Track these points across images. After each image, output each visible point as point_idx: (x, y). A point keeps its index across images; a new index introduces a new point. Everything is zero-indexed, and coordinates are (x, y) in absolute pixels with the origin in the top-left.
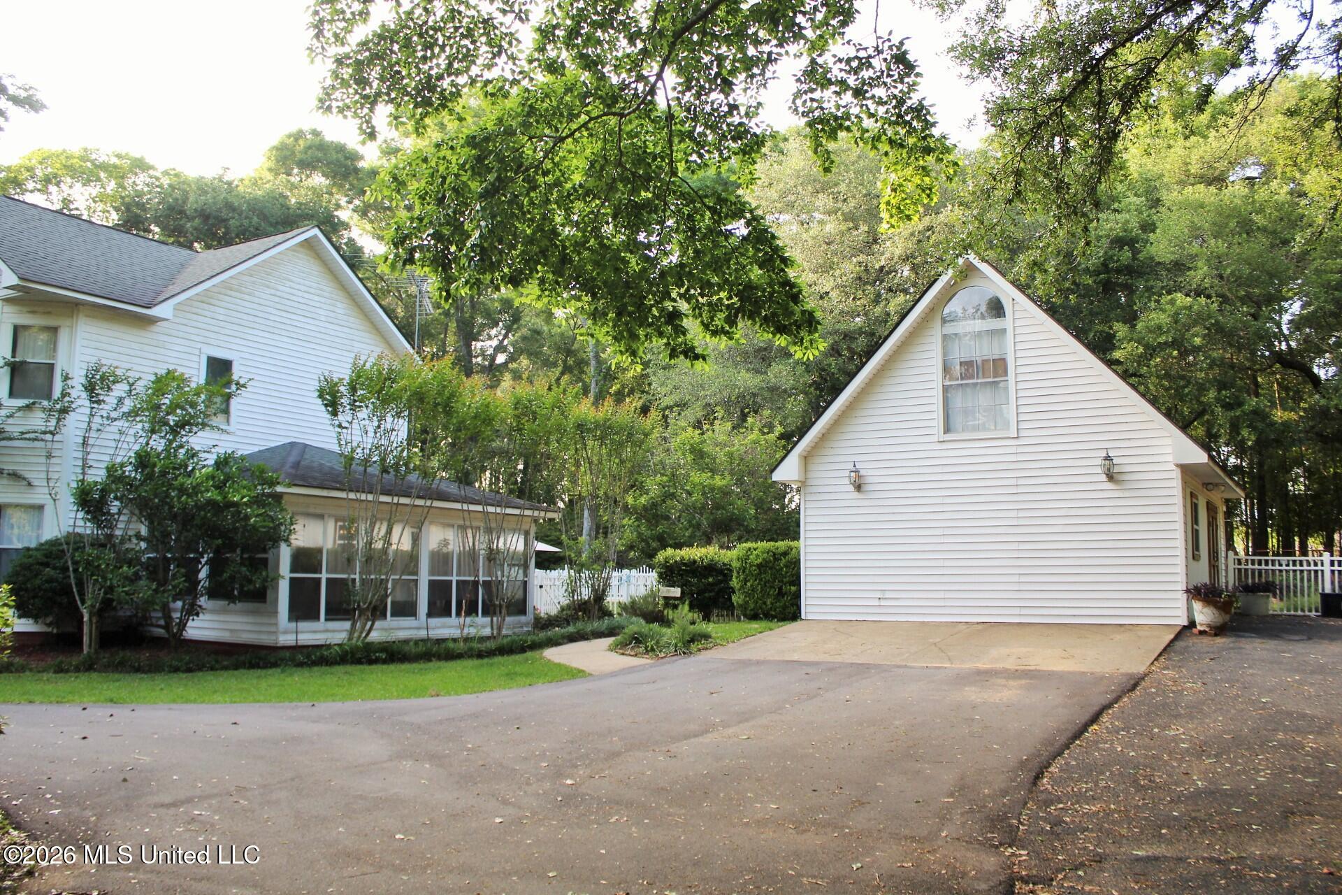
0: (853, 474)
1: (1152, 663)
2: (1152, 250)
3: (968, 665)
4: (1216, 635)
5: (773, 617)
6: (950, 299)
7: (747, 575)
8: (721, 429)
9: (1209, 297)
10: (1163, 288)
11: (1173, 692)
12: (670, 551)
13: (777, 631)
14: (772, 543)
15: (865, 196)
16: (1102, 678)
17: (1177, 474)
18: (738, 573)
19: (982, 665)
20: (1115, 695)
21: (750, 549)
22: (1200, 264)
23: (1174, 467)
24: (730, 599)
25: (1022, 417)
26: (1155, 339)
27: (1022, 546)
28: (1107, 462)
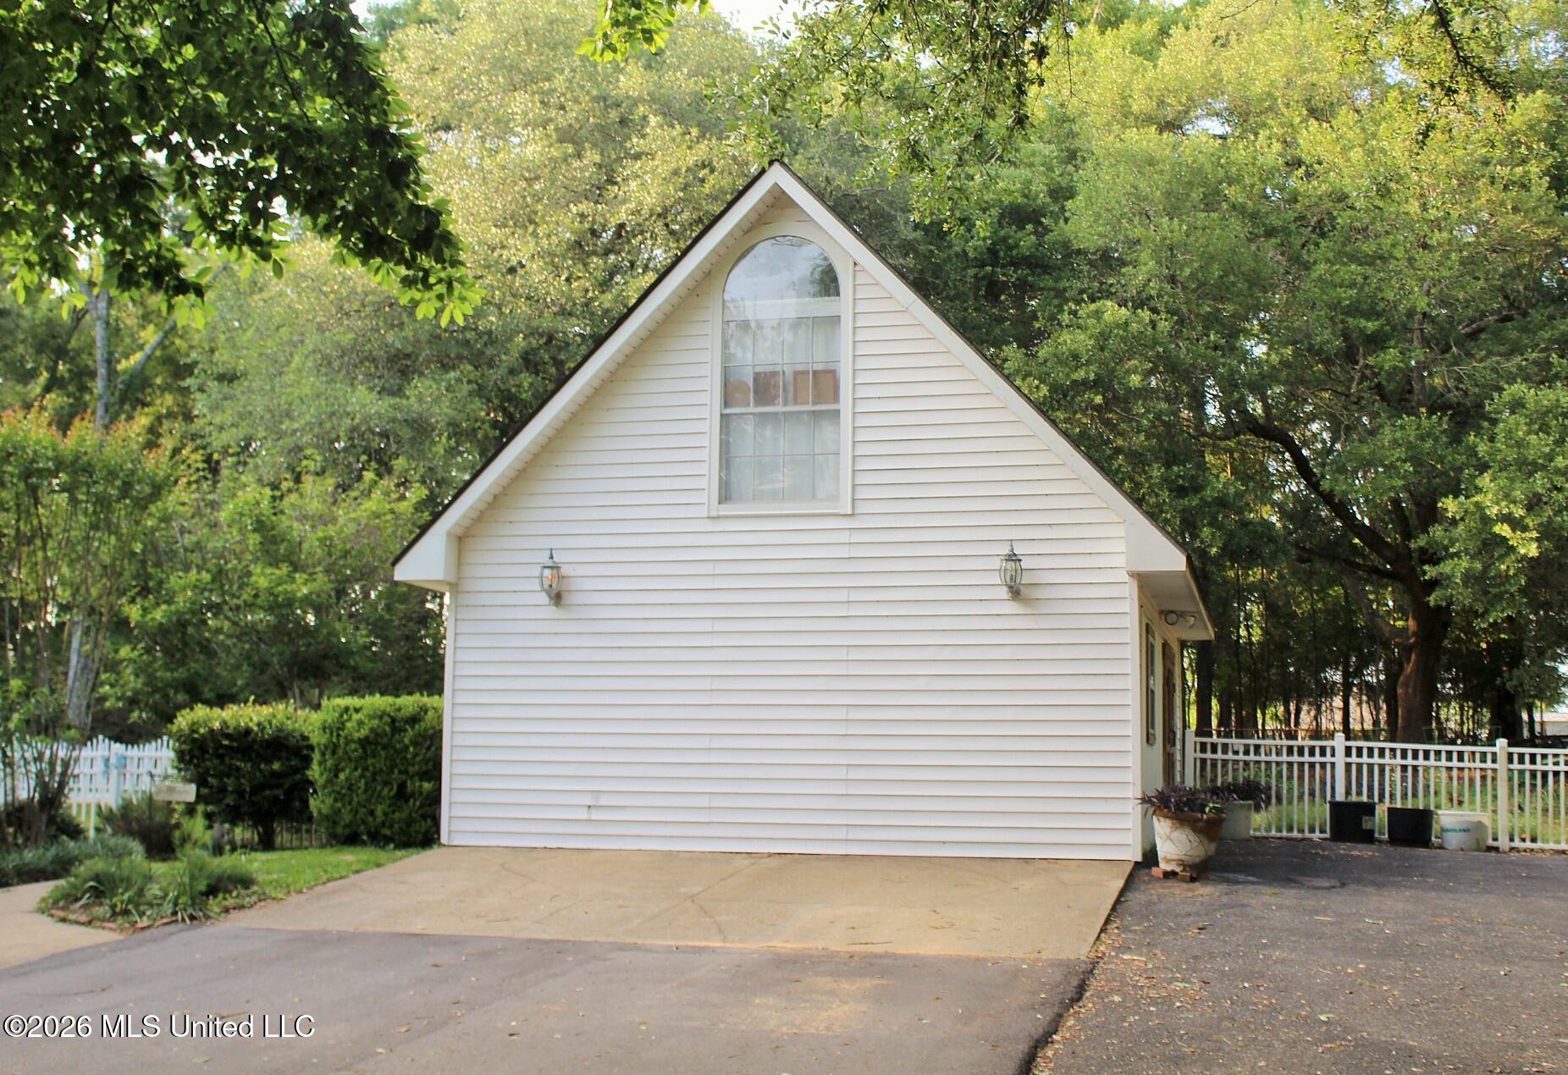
0: (547, 572)
1: (1098, 938)
2: (1068, 229)
3: (755, 945)
4: (1193, 880)
5: (387, 840)
6: (743, 256)
7: (340, 760)
8: (315, 492)
9: (1154, 311)
10: (1082, 292)
11: (1153, 1002)
12: (201, 711)
13: (391, 868)
14: (390, 699)
15: (596, 99)
16: (1017, 973)
17: (1130, 590)
18: (323, 754)
19: (785, 944)
20: (1050, 1013)
21: (347, 709)
22: (1144, 256)
23: (1126, 578)
24: (306, 803)
25: (862, 479)
26: (1068, 375)
27: (854, 714)
28: (1011, 565)
